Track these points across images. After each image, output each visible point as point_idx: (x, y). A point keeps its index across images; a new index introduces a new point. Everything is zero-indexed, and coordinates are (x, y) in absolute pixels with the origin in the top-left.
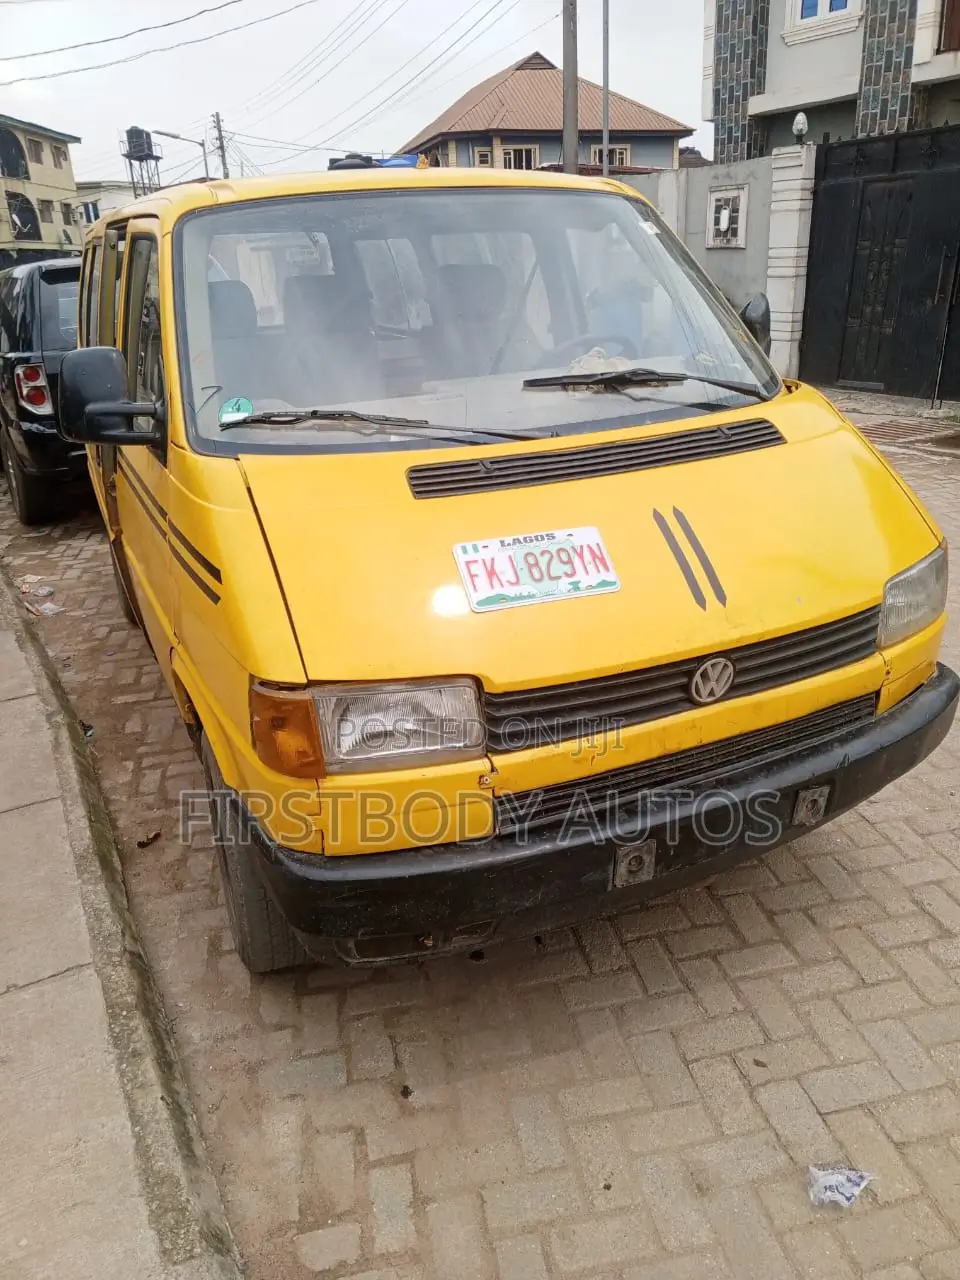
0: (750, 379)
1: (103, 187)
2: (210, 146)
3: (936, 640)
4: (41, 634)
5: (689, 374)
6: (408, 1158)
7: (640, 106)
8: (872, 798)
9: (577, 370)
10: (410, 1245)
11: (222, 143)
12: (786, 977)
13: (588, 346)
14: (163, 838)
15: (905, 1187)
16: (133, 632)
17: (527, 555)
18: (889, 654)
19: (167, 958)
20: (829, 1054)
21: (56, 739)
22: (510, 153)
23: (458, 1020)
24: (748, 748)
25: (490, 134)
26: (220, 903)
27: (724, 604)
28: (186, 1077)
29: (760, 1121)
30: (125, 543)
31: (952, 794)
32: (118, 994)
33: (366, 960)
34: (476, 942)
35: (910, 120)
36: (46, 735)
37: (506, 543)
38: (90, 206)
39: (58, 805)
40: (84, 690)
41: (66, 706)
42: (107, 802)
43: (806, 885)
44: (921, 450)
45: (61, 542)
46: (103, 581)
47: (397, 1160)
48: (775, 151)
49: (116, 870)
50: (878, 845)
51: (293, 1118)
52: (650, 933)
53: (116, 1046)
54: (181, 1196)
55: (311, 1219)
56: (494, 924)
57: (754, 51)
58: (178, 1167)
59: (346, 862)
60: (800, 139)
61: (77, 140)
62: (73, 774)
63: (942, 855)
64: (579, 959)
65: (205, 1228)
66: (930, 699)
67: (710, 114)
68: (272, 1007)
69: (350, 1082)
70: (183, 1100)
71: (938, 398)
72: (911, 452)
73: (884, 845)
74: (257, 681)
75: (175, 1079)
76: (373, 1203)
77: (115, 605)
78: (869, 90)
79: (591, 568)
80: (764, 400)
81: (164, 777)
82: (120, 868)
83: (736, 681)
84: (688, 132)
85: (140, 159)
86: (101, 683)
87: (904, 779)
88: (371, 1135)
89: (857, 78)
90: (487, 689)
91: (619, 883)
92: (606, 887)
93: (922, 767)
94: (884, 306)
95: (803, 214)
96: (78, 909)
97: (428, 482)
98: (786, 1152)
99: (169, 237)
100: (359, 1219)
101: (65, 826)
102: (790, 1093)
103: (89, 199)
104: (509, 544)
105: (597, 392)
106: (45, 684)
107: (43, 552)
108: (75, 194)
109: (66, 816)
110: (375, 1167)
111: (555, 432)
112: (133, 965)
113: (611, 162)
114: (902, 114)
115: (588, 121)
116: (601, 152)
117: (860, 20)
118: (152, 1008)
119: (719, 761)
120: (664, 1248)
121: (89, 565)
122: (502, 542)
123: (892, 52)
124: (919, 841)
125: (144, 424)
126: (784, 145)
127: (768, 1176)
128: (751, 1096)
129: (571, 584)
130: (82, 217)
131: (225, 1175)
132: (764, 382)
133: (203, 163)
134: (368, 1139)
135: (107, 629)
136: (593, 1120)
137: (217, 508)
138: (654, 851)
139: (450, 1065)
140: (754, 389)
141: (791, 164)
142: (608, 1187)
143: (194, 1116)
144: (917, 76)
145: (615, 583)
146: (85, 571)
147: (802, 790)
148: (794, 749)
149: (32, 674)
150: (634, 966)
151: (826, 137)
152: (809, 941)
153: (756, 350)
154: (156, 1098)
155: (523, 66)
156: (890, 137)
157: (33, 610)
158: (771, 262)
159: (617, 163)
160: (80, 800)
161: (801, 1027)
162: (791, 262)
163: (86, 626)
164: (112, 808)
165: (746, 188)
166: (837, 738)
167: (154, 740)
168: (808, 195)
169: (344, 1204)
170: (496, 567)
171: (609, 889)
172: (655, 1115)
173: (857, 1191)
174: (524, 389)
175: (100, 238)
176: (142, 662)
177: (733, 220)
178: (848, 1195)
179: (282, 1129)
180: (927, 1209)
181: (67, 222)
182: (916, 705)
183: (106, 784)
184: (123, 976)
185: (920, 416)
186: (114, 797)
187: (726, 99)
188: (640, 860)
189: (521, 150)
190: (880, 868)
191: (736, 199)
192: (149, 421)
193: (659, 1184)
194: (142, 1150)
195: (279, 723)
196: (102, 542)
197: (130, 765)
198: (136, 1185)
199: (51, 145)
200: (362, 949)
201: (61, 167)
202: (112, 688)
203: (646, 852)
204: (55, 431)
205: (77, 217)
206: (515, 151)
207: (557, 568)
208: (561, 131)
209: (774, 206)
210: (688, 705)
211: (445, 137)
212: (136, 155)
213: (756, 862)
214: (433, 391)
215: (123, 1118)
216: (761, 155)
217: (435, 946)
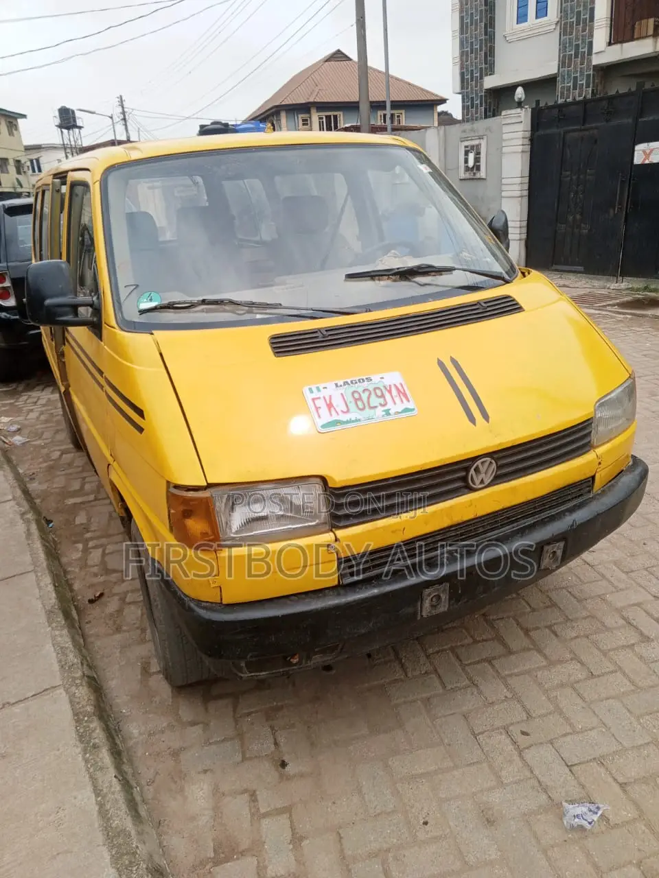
0: (497, 268)
1: (44, 148)
2: (116, 119)
3: (630, 440)
4: (14, 458)
5: (456, 267)
6: (287, 810)
7: (409, 84)
8: (591, 549)
9: (381, 267)
10: (292, 871)
11: (125, 116)
12: (539, 673)
13: (386, 250)
14: (106, 595)
15: (629, 813)
16: (79, 454)
17: (353, 393)
18: (600, 450)
19: (113, 679)
20: (571, 725)
21: (28, 530)
22: (322, 118)
23: (317, 713)
24: (508, 518)
25: (309, 105)
26: (147, 639)
27: (488, 421)
28: (131, 761)
29: (528, 774)
30: (72, 393)
31: (644, 544)
32: (81, 706)
33: (253, 674)
34: (328, 659)
35: (593, 90)
36: (21, 527)
37: (339, 384)
38: (34, 161)
39: (32, 576)
40: (45, 495)
41: (34, 507)
42: (66, 572)
43: (549, 610)
44: (610, 311)
45: (23, 394)
46: (55, 419)
47: (279, 812)
48: (504, 113)
49: (74, 619)
50: (598, 581)
51: (205, 787)
52: (446, 647)
53: (81, 742)
54: (132, 844)
55: (222, 855)
56: (340, 646)
57: (486, 46)
58: (129, 824)
59: (237, 607)
60: (520, 104)
61: (24, 116)
62: (42, 556)
63: (641, 586)
64: (398, 668)
65: (150, 865)
66: (628, 480)
67: (458, 89)
68: (187, 711)
69: (244, 759)
70: (129, 777)
71: (620, 276)
72: (604, 313)
73: (601, 580)
74: (172, 485)
75: (123, 763)
76: (264, 842)
77: (64, 436)
78: (564, 71)
79: (397, 400)
80: (507, 282)
81: (104, 554)
82: (76, 618)
83: (499, 473)
84: (443, 101)
85: (68, 128)
86: (57, 490)
87: (613, 536)
88: (262, 795)
89: (556, 63)
90: (330, 485)
91: (424, 614)
92: (416, 618)
93: (624, 527)
94: (582, 214)
95: (524, 154)
96: (49, 647)
97: (284, 346)
98: (546, 792)
99: (98, 184)
100: (256, 854)
101: (37, 590)
102: (547, 753)
103: (34, 156)
104: (341, 386)
105: (395, 281)
106: (19, 493)
107: (12, 401)
108: (24, 153)
109: (38, 584)
110: (264, 817)
111: (368, 308)
112: (90, 685)
113: (392, 122)
114: (588, 86)
115: (376, 95)
116: (385, 115)
117: (556, 24)
118: (104, 714)
119: (489, 527)
120: (466, 863)
121: (44, 409)
122: (336, 385)
123: (579, 44)
124: (624, 576)
125: (85, 313)
126: (510, 108)
127: (534, 810)
128: (520, 755)
129: (384, 411)
130: (29, 169)
131: (161, 828)
132: (506, 270)
133: (112, 130)
134: (259, 798)
135: (59, 453)
136: (414, 778)
137: (138, 368)
138: (448, 592)
139: (312, 744)
140: (500, 275)
141: (513, 122)
142: (426, 823)
143: (138, 788)
144: (596, 60)
145: (414, 409)
146: (42, 413)
147: (545, 545)
148: (539, 517)
149: (9, 487)
150: (436, 670)
151: (538, 102)
152: (553, 647)
153: (500, 248)
154: (111, 777)
155: (329, 59)
156: (579, 102)
157: (7, 442)
158: (504, 188)
159: (396, 123)
160: (47, 572)
161: (552, 708)
162: (518, 187)
163: (45, 451)
164: (69, 577)
165: (485, 137)
166: (568, 509)
167: (96, 528)
168: (527, 142)
169: (245, 844)
170: (333, 402)
171: (419, 618)
172: (455, 773)
173: (595, 818)
174: (345, 280)
175: (49, 185)
176: (85, 474)
177: (477, 160)
178: (590, 821)
179: (198, 794)
180: (644, 828)
181: (19, 172)
182: (620, 484)
183: (64, 560)
184: (83, 692)
185: (609, 288)
186: (70, 569)
187: (468, 79)
188: (439, 597)
189: (330, 116)
190: (599, 596)
191: (478, 146)
192: (87, 310)
193: (461, 819)
194: (103, 813)
195: (187, 514)
196: (52, 393)
197: (80, 546)
198: (100, 837)
199: (6, 121)
200: (251, 667)
201: (13, 135)
202: (65, 493)
203: (443, 592)
204: (18, 317)
205: (26, 169)
206: (326, 117)
207: (375, 401)
208: (358, 102)
209: (504, 150)
210: (466, 490)
211: (279, 109)
212: (65, 125)
213: (514, 595)
214: (284, 283)
215: (88, 792)
216: (494, 116)
217: (299, 663)
